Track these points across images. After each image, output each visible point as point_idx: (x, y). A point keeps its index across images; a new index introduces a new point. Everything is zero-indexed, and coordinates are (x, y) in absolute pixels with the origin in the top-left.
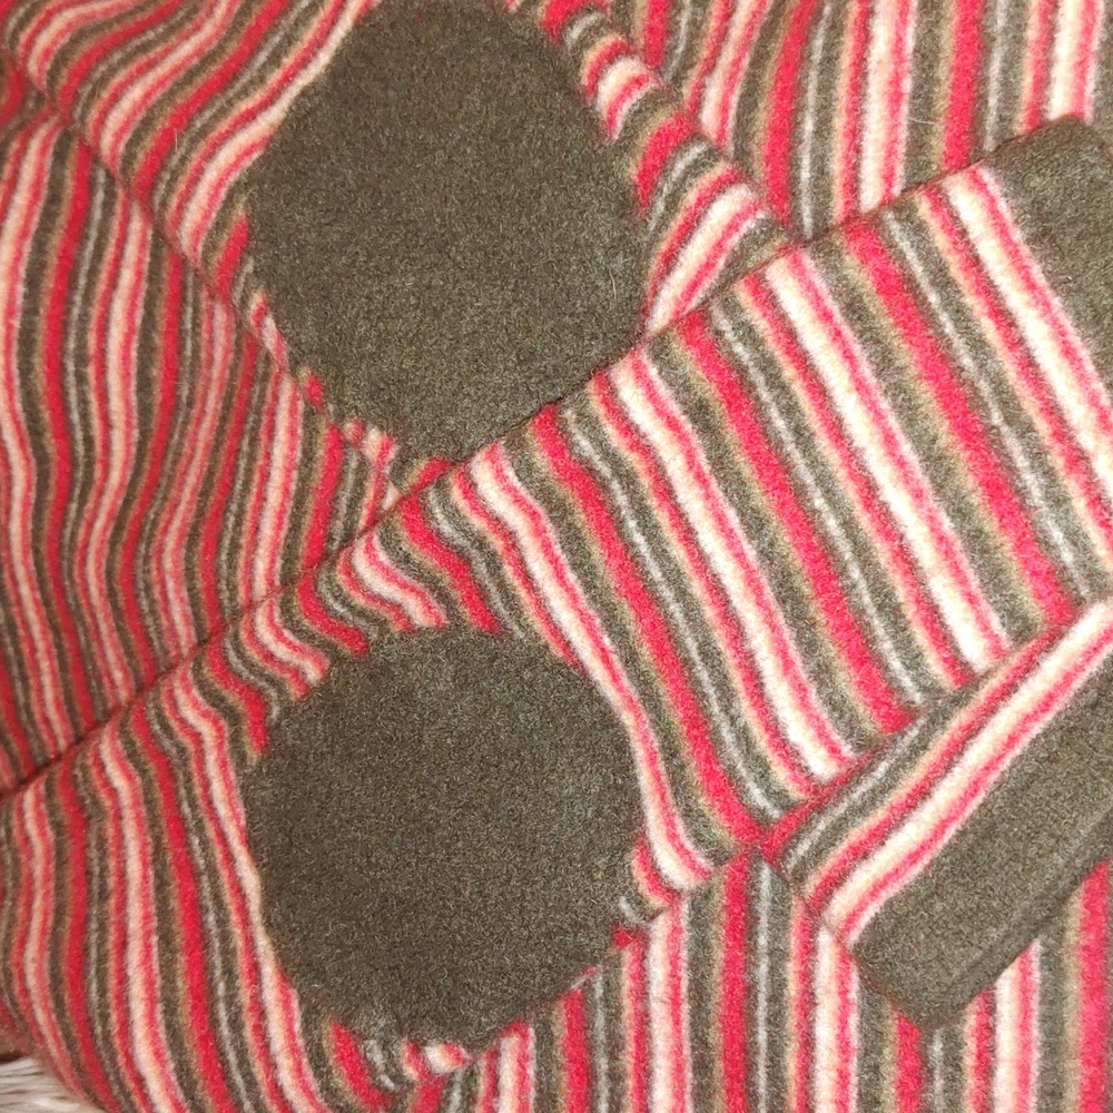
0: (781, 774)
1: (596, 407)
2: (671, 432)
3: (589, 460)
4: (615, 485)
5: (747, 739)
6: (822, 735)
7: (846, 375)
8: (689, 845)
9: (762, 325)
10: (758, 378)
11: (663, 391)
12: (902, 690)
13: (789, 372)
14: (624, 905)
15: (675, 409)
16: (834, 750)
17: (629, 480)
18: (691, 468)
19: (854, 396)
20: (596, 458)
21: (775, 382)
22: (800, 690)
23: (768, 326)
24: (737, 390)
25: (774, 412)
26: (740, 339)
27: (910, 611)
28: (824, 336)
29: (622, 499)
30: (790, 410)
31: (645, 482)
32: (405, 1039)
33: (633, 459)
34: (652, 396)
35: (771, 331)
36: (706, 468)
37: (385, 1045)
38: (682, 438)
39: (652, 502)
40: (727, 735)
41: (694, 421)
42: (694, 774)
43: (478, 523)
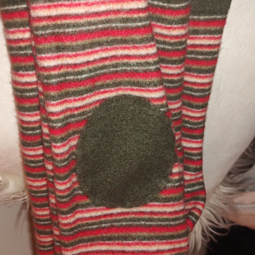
0: (151, 60)
1: (46, 73)
2: (60, 58)
3: (58, 81)
4: (67, 78)
5: (139, 64)
6: (147, 47)
7: (65, 8)
8: (156, 88)
9: (44, 23)
10: (57, 30)
11: (49, 55)
12: (145, 25)
13: (59, 22)
14: (162, 110)
15: (55, 54)
16: (151, 46)
17: (67, 74)
18: (72, 57)
19: (71, 8)
20: (58, 79)
21: (59, 26)
22: (134, 48)
23: (45, 22)
24: (57, 37)
25: (67, 30)
26: (45, 30)
27: (129, 16)
28: (54, 9)
29: (72, 77)
30: (68, 26)
31: (70, 70)
32: (169, 176)
33: (62, 71)
34: (49, 58)
35: (47, 22)
36: (74, 53)
37: (169, 182)
38: (63, 56)
39: (76, 70)
40: (136, 68)
41: (60, 51)
42: (141, 80)
43: (62, 116)
